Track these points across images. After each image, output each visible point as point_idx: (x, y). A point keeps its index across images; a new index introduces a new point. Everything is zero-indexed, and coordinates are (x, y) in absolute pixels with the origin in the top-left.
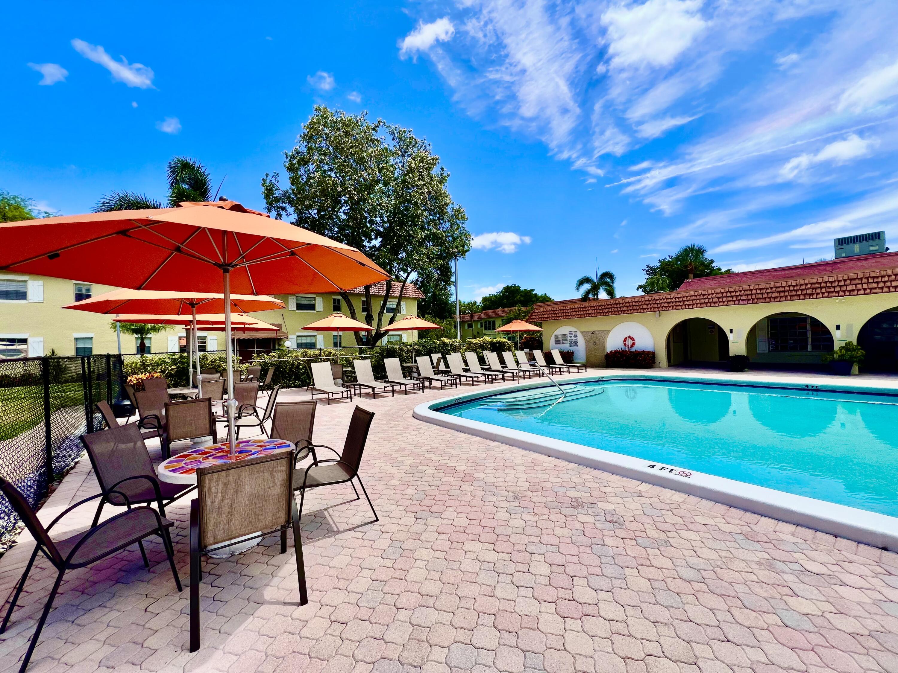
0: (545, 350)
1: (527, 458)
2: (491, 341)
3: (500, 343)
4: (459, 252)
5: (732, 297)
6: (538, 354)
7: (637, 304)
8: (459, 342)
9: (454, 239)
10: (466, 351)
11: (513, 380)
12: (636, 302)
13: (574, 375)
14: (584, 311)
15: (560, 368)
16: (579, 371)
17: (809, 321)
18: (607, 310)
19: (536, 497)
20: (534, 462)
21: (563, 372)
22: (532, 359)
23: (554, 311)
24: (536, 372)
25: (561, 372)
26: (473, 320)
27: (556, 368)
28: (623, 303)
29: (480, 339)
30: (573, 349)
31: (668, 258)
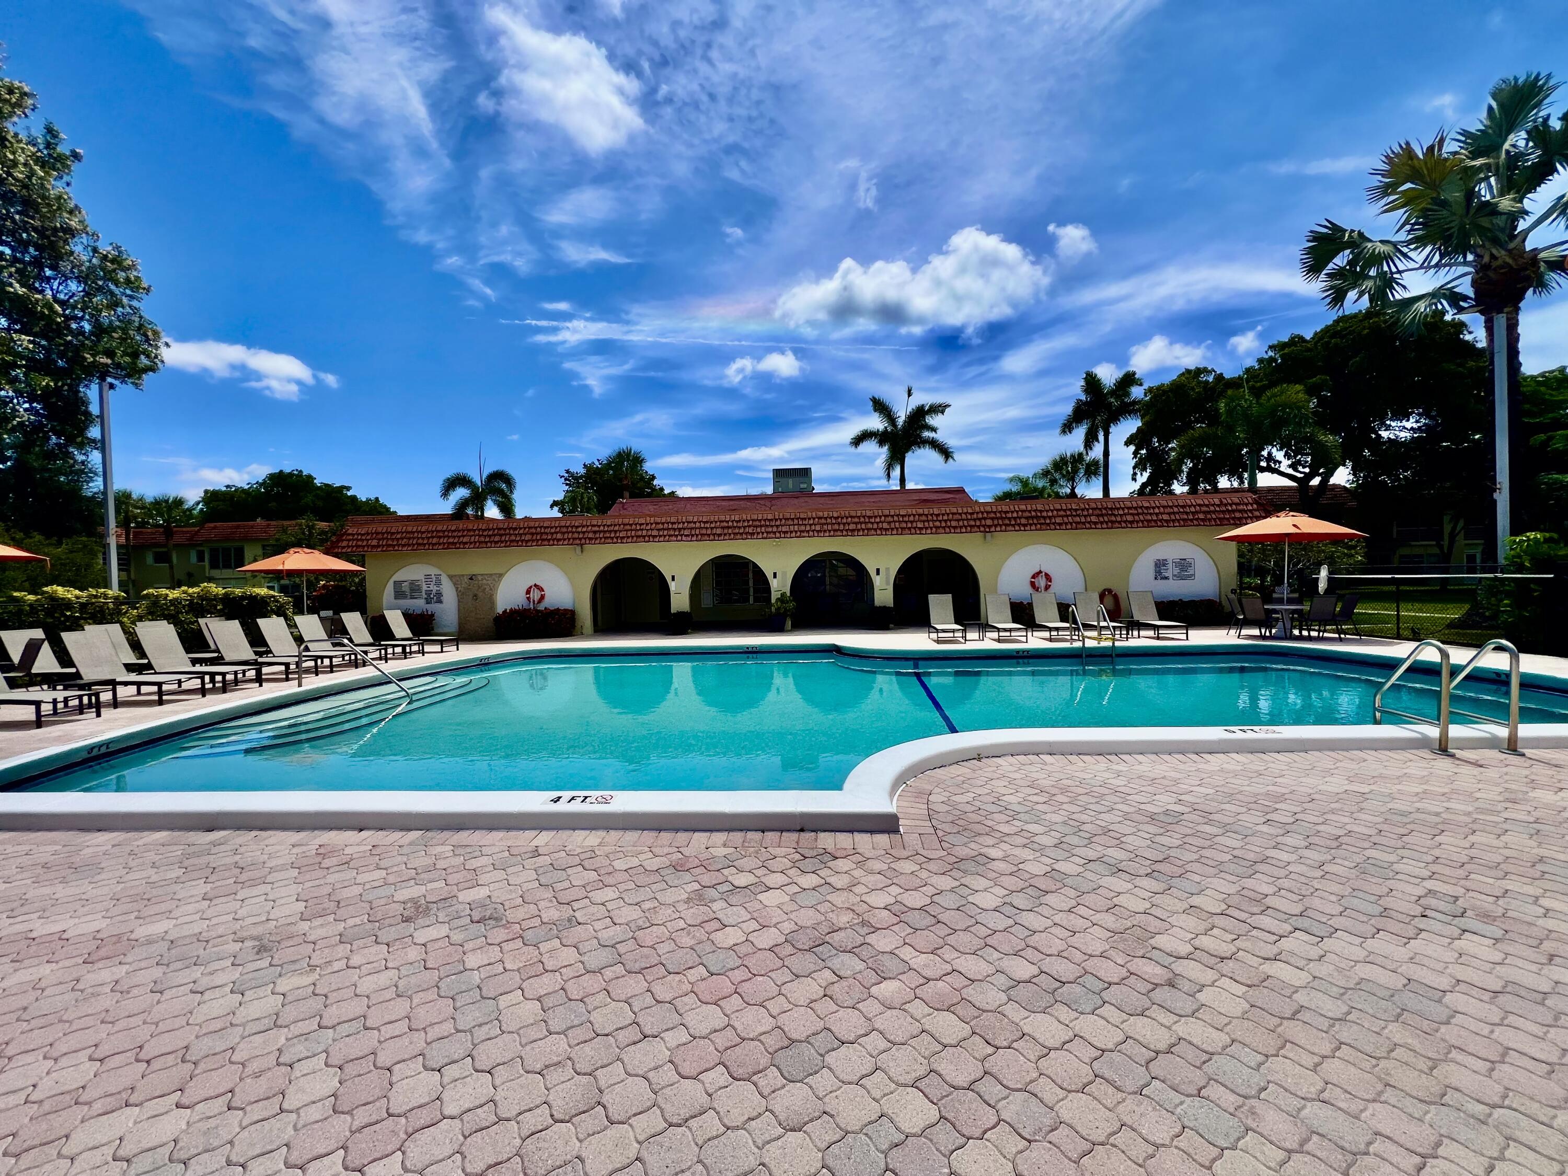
0: (371, 613)
1: (304, 848)
2: (226, 594)
3: (253, 599)
4: (118, 366)
5: (675, 529)
6: (353, 621)
7: (548, 530)
8: (116, 598)
9: (100, 330)
10: (140, 618)
11: (287, 679)
12: (545, 528)
13: (434, 657)
14: (454, 537)
15: (404, 647)
16: (445, 649)
17: (751, 567)
18: (497, 539)
19: (319, 929)
20: (323, 853)
21: (411, 653)
22: (336, 630)
23: (393, 534)
24: (347, 658)
25: (405, 655)
26: (172, 542)
27: (394, 646)
28: (525, 528)
29: (191, 590)
30: (433, 608)
31: (597, 463)
